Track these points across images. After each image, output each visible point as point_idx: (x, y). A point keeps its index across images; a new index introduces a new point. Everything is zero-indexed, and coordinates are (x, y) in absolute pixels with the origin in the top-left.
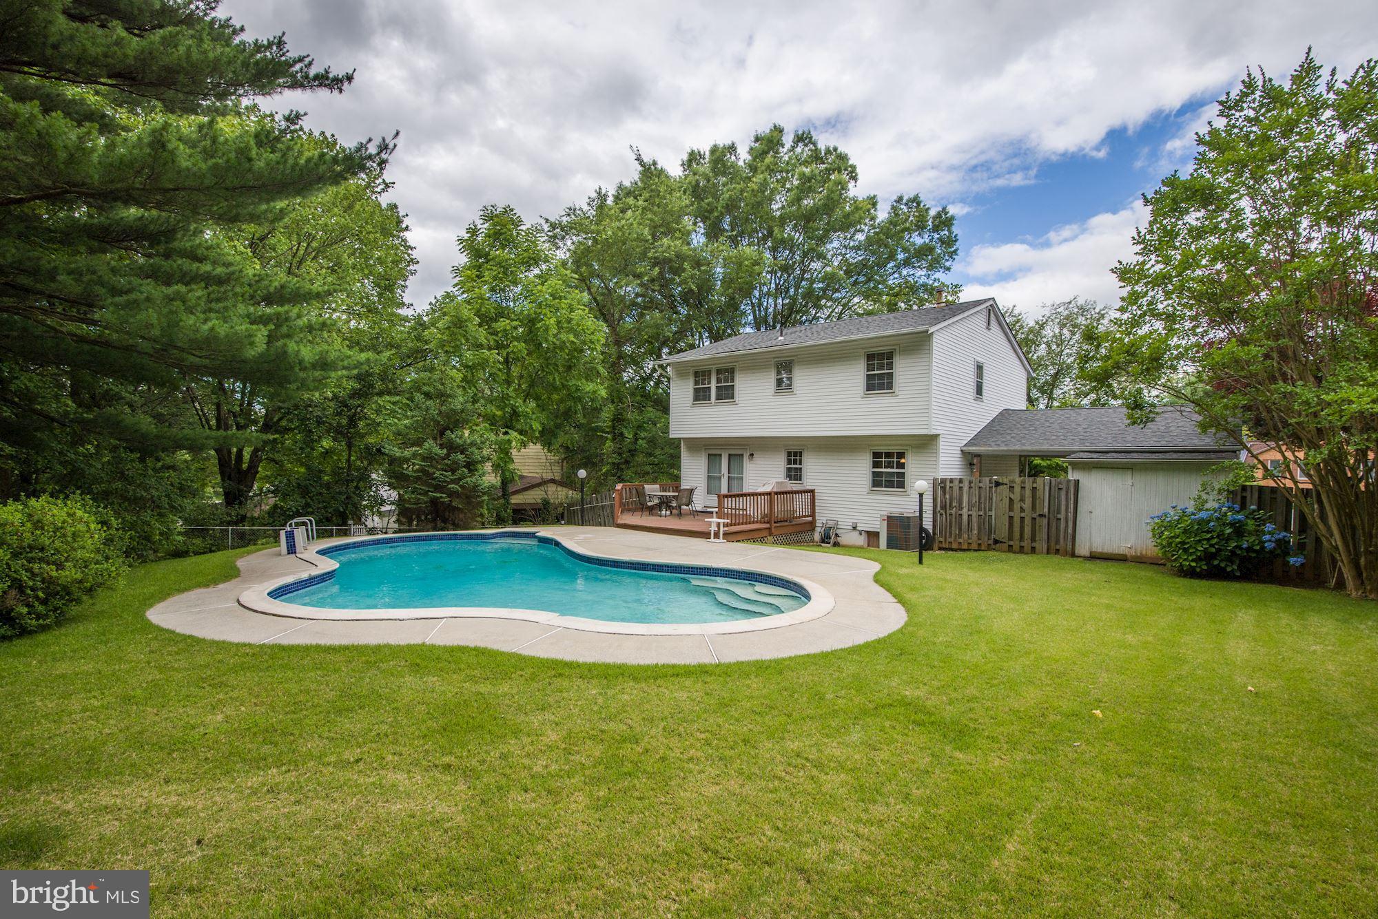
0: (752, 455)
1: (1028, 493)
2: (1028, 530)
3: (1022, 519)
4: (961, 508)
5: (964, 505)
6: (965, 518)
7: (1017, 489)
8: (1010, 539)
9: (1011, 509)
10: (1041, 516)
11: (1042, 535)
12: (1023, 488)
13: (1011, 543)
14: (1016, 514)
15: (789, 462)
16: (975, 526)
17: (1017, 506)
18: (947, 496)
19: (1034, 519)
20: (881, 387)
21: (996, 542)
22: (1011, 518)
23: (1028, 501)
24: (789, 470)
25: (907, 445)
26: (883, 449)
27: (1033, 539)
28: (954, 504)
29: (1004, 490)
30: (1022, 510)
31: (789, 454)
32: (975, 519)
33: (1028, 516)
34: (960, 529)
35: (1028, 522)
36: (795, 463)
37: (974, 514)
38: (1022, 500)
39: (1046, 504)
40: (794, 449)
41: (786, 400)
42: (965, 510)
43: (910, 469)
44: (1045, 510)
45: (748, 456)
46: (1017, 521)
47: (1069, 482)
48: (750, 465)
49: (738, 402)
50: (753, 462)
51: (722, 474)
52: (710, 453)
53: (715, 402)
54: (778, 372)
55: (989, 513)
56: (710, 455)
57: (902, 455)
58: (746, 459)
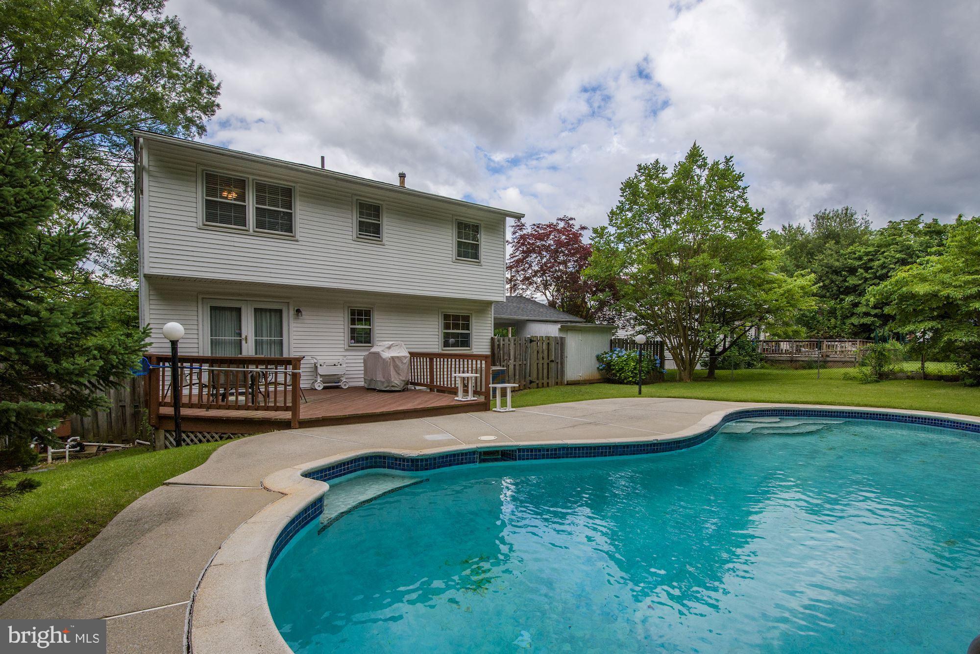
0: (298, 311)
1: (545, 347)
2: (546, 372)
3: (543, 364)
4: (509, 361)
5: (511, 357)
6: (512, 367)
7: (540, 344)
8: (538, 379)
9: (538, 359)
10: (551, 361)
11: (553, 374)
12: (543, 343)
13: (537, 382)
14: (541, 362)
15: (354, 322)
16: (517, 373)
17: (540, 356)
18: (501, 352)
19: (548, 364)
20: (466, 255)
21: (531, 382)
22: (538, 364)
23: (546, 353)
24: (353, 331)
25: (471, 310)
26: (452, 312)
27: (548, 378)
28: (506, 358)
29: (534, 345)
30: (543, 358)
31: (353, 313)
32: (517, 367)
33: (545, 362)
35: (545, 366)
36: (362, 323)
37: (517, 363)
38: (543, 351)
39: (553, 353)
40: (357, 306)
41: (368, 249)
42: (512, 361)
43: (474, 331)
44: (553, 358)
45: (292, 312)
46: (540, 366)
47: (562, 338)
48: (295, 325)
49: (298, 237)
50: (299, 321)
51: (243, 336)
52: (214, 305)
53: (251, 230)
54: (361, 213)
55: (525, 362)
56: (213, 309)
57: (467, 318)
58: (288, 317)
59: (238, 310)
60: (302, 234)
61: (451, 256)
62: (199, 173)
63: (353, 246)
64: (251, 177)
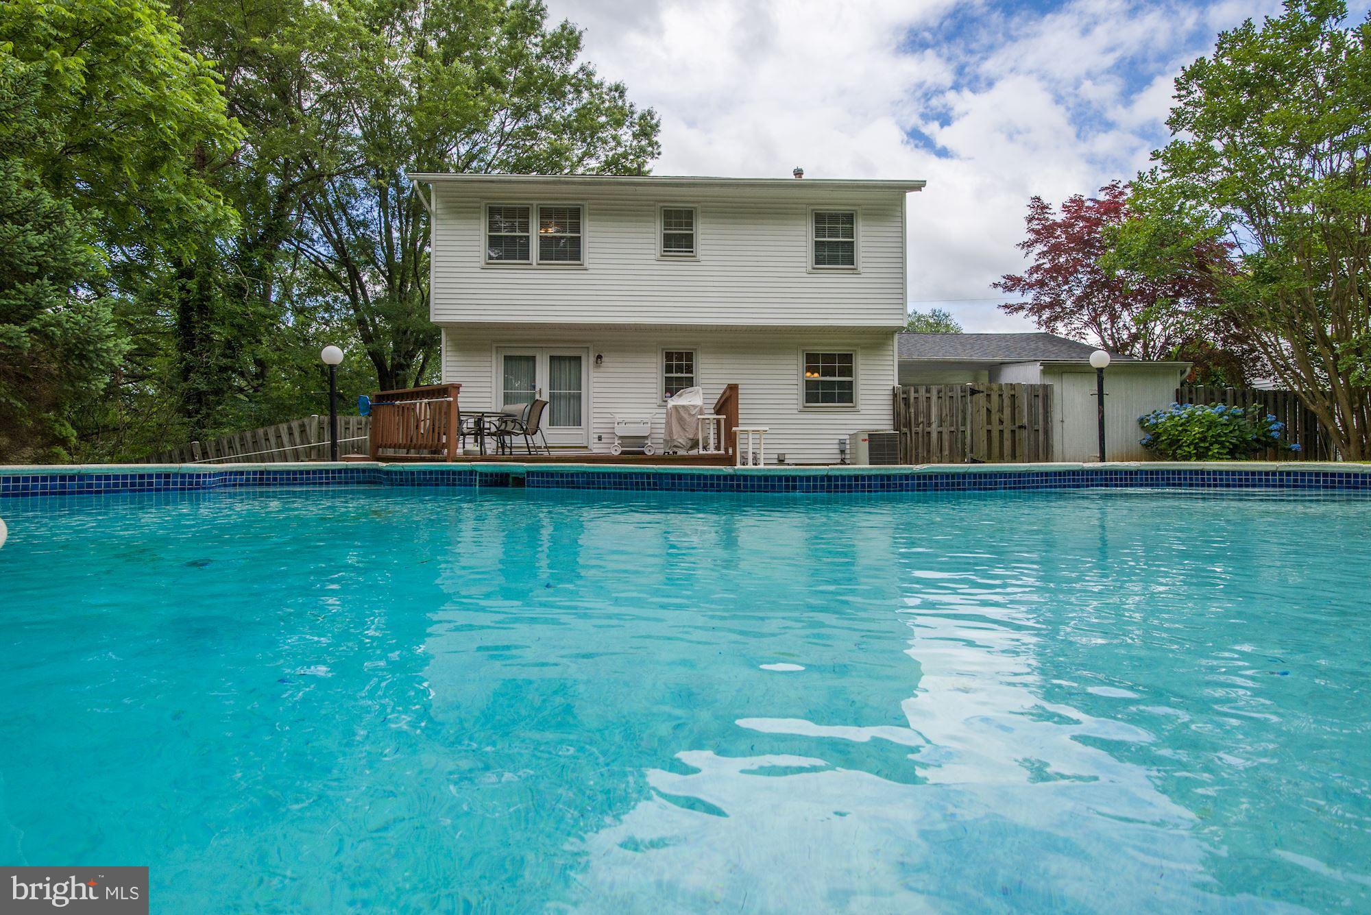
0: (599, 357)
1: (1007, 402)
2: (1007, 444)
3: (1001, 432)
4: (929, 424)
5: (933, 418)
6: (934, 436)
7: (995, 397)
8: (990, 457)
9: (989, 422)
10: (1021, 427)
11: (1025, 450)
12: (1000, 396)
14: (996, 428)
15: (669, 369)
16: (946, 444)
17: (995, 417)
18: (912, 410)
19: (1013, 432)
20: (833, 260)
22: (989, 431)
23: (1007, 411)
24: (668, 379)
25: (857, 345)
26: (820, 350)
27: (1013, 457)
28: (920, 420)
29: (981, 398)
30: (1001, 422)
31: (669, 356)
32: (946, 437)
33: (1007, 427)
34: (929, 451)
35: (1007, 435)
36: (679, 369)
37: (945, 430)
38: (1001, 410)
39: (1026, 413)
40: (675, 348)
41: (678, 269)
42: (934, 426)
43: (860, 377)
44: (1025, 421)
45: (592, 359)
46: (995, 434)
47: (1045, 387)
48: (596, 375)
49: (586, 265)
50: (602, 369)
51: (537, 389)
52: (509, 354)
53: (534, 263)
54: (667, 225)
55: (962, 429)
56: (507, 358)
57: (847, 358)
58: (587, 364)
59: (533, 359)
60: (591, 261)
61: (804, 265)
62: (483, 209)
63: (656, 267)
64: (535, 202)
